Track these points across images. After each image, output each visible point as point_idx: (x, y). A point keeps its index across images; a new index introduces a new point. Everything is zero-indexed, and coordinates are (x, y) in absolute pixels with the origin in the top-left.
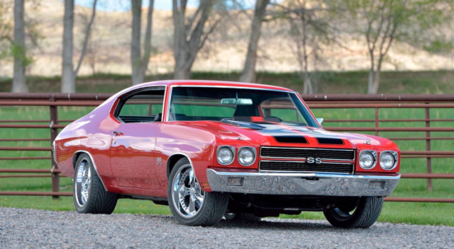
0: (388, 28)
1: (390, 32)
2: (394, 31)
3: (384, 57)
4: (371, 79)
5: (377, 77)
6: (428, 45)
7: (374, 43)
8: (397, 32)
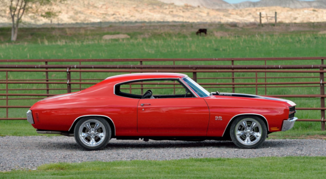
0: (22, 4)
1: (23, 6)
2: (25, 6)
3: (20, 21)
4: (12, 32)
5: (16, 31)
6: (44, 14)
7: (14, 12)
8: (27, 7)
